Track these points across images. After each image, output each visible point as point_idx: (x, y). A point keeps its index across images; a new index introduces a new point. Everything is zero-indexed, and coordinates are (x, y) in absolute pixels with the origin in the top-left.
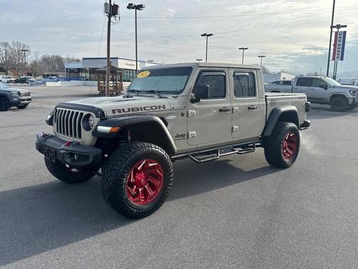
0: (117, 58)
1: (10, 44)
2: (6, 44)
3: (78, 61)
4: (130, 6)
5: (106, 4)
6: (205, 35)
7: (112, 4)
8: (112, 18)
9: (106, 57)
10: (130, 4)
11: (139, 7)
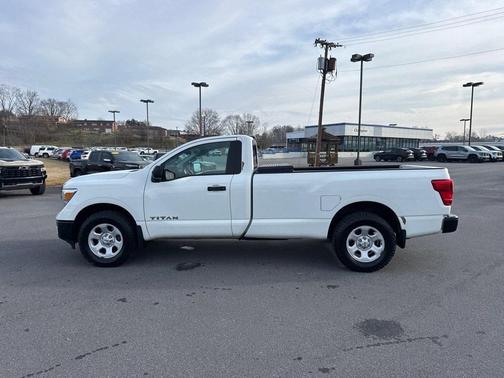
0: (344, 124)
1: (241, 116)
2: (237, 117)
3: (299, 129)
4: (355, 58)
5: (320, 59)
6: (469, 85)
7: (328, 58)
8: (328, 75)
9: (317, 124)
10: (354, 56)
11: (367, 58)
